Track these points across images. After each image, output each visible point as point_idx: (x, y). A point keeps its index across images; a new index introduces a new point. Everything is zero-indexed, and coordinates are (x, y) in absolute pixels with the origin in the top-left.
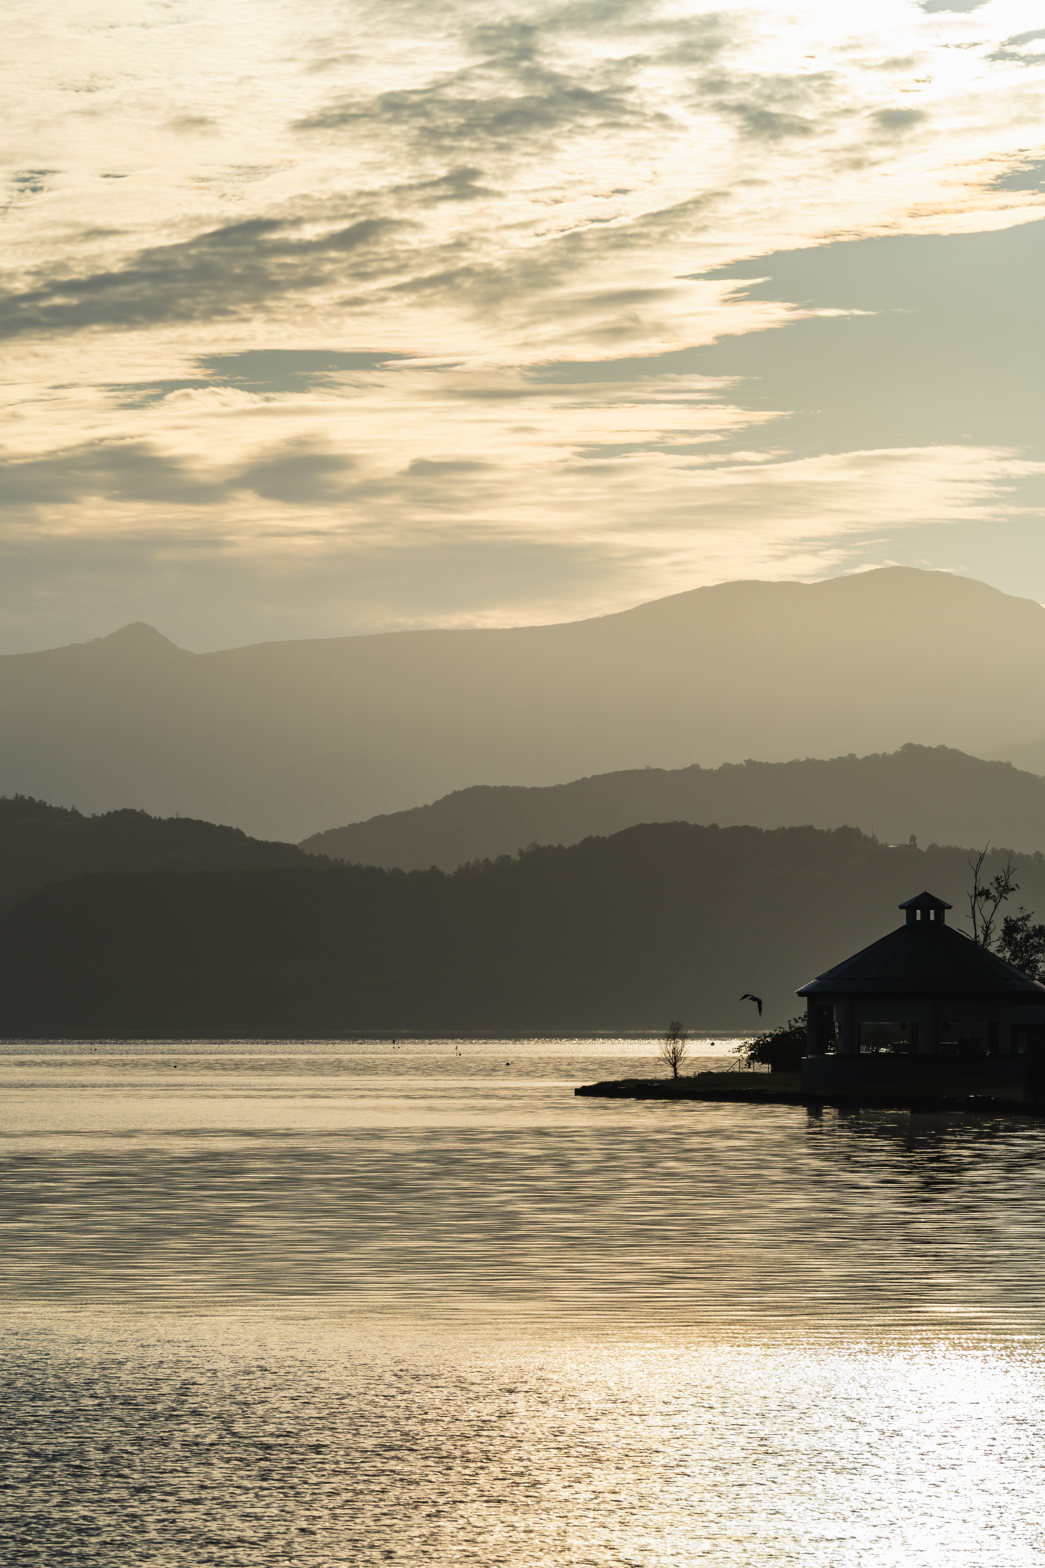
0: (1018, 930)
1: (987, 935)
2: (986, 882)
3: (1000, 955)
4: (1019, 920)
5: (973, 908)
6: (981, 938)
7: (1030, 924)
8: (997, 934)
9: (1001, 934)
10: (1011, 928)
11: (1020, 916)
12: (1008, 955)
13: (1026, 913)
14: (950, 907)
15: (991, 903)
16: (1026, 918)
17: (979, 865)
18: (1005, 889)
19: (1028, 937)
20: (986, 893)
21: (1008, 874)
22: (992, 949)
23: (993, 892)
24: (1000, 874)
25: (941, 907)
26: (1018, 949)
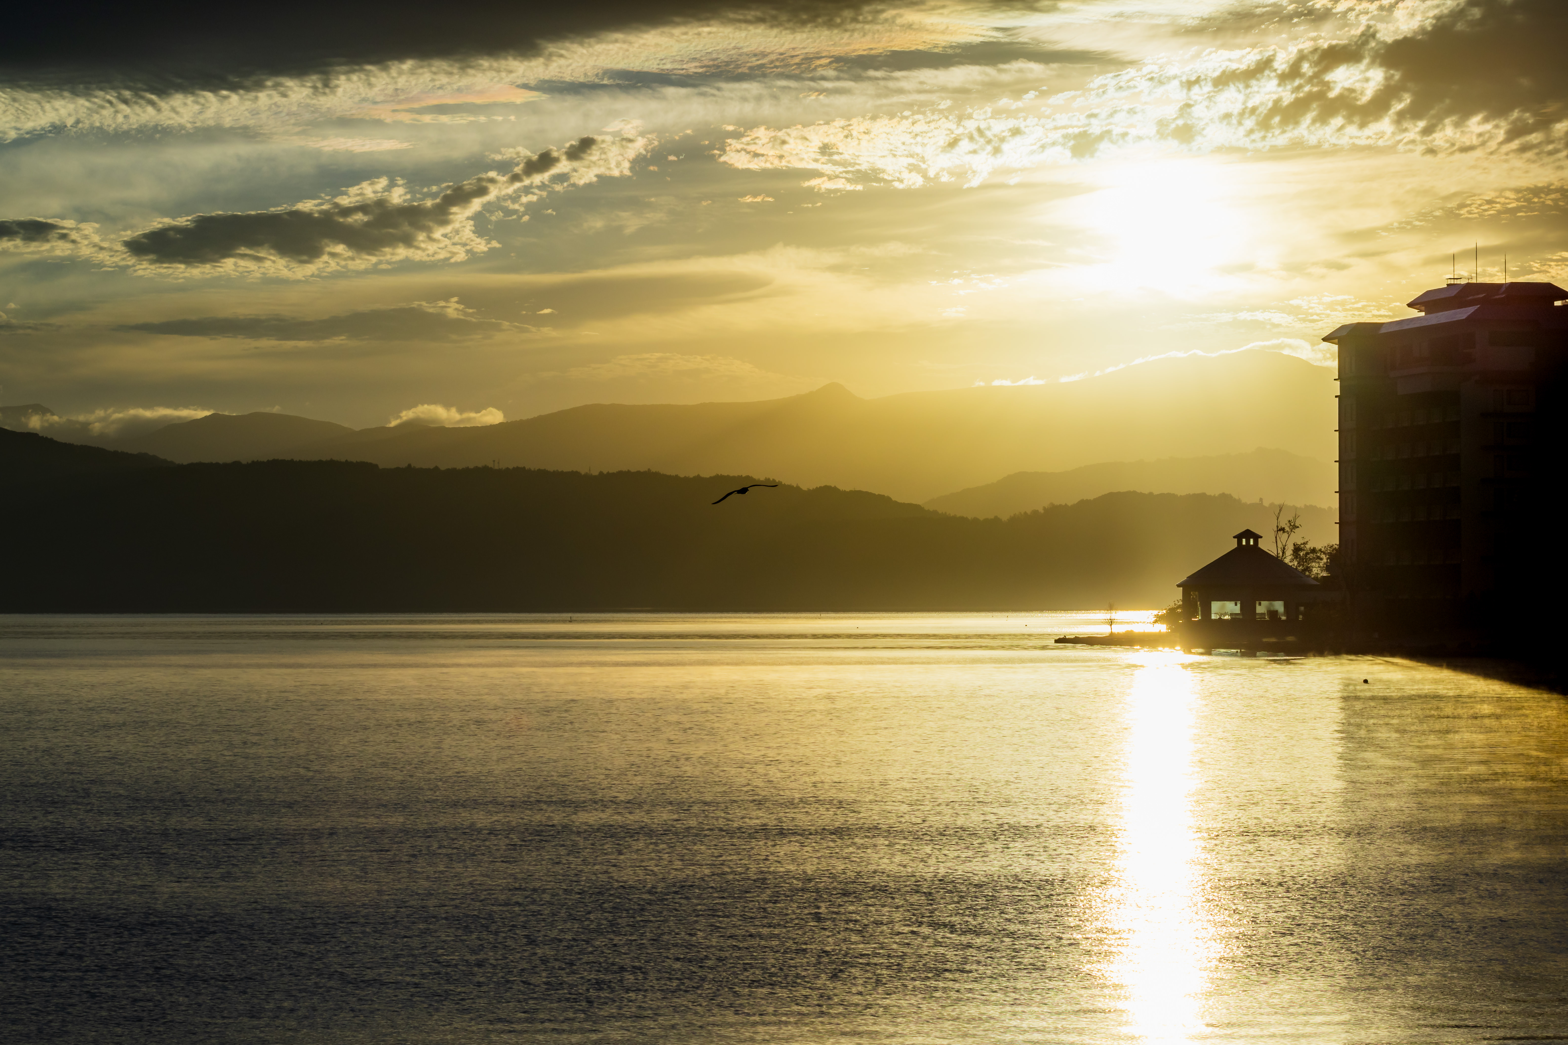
0: (1301, 550)
1: (1283, 553)
2: (1283, 524)
3: (1290, 564)
4: (1301, 544)
5: (1275, 538)
6: (1281, 554)
7: (1308, 546)
8: (1289, 552)
9: (1291, 552)
10: (1297, 549)
11: (1302, 542)
12: (1296, 563)
13: (1305, 541)
14: (1261, 537)
15: (1286, 535)
16: (1305, 543)
17: (1279, 513)
18: (1294, 527)
19: (1307, 554)
20: (1283, 530)
21: (1295, 518)
22: (1287, 561)
23: (1287, 529)
24: (1291, 519)
25: (1257, 537)
26: (1302, 560)
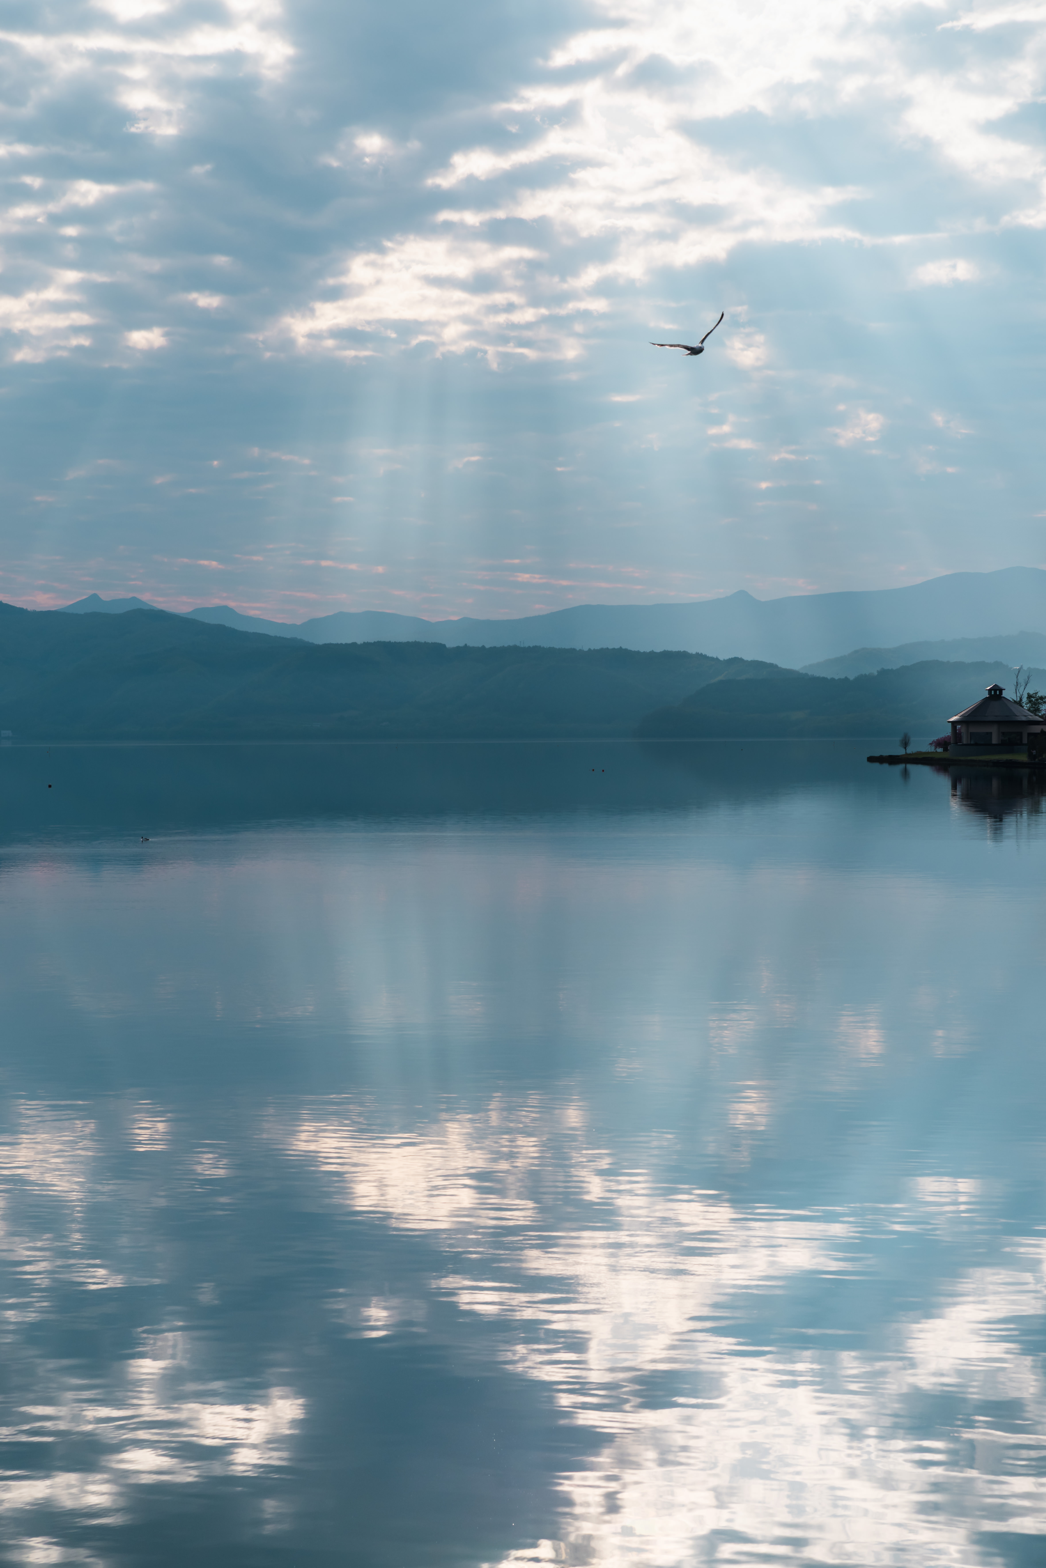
0: (1033, 697)
1: (1019, 699)
2: (1021, 680)
3: (1023, 706)
4: (1034, 694)
5: (1016, 690)
7: (1037, 695)
8: (1024, 698)
9: (1026, 698)
10: (1030, 696)
11: (1034, 692)
13: (1037, 691)
14: (1005, 690)
15: (1022, 688)
16: (1036, 693)
17: (1018, 674)
18: (1027, 682)
19: (1037, 699)
20: (1020, 684)
21: (1029, 676)
22: (1020, 704)
23: (1023, 684)
24: (1026, 677)
25: (1001, 690)
26: (1032, 704)
